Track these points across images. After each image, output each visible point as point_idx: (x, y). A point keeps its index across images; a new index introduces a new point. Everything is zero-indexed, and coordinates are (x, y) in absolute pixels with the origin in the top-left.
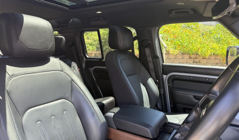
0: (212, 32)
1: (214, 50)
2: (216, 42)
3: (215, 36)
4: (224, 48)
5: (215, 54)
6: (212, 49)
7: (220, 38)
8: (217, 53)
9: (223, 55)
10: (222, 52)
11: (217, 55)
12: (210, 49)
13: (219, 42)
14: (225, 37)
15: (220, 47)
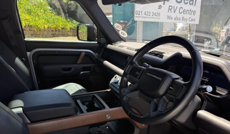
0: (22, 2)
1: (28, 21)
2: (27, 14)
3: (26, 7)
4: (36, 20)
5: (30, 25)
6: (26, 21)
7: (30, 9)
8: (31, 24)
9: (37, 27)
10: (35, 24)
11: (31, 26)
12: (24, 20)
13: (30, 14)
14: (34, 9)
15: (32, 18)
